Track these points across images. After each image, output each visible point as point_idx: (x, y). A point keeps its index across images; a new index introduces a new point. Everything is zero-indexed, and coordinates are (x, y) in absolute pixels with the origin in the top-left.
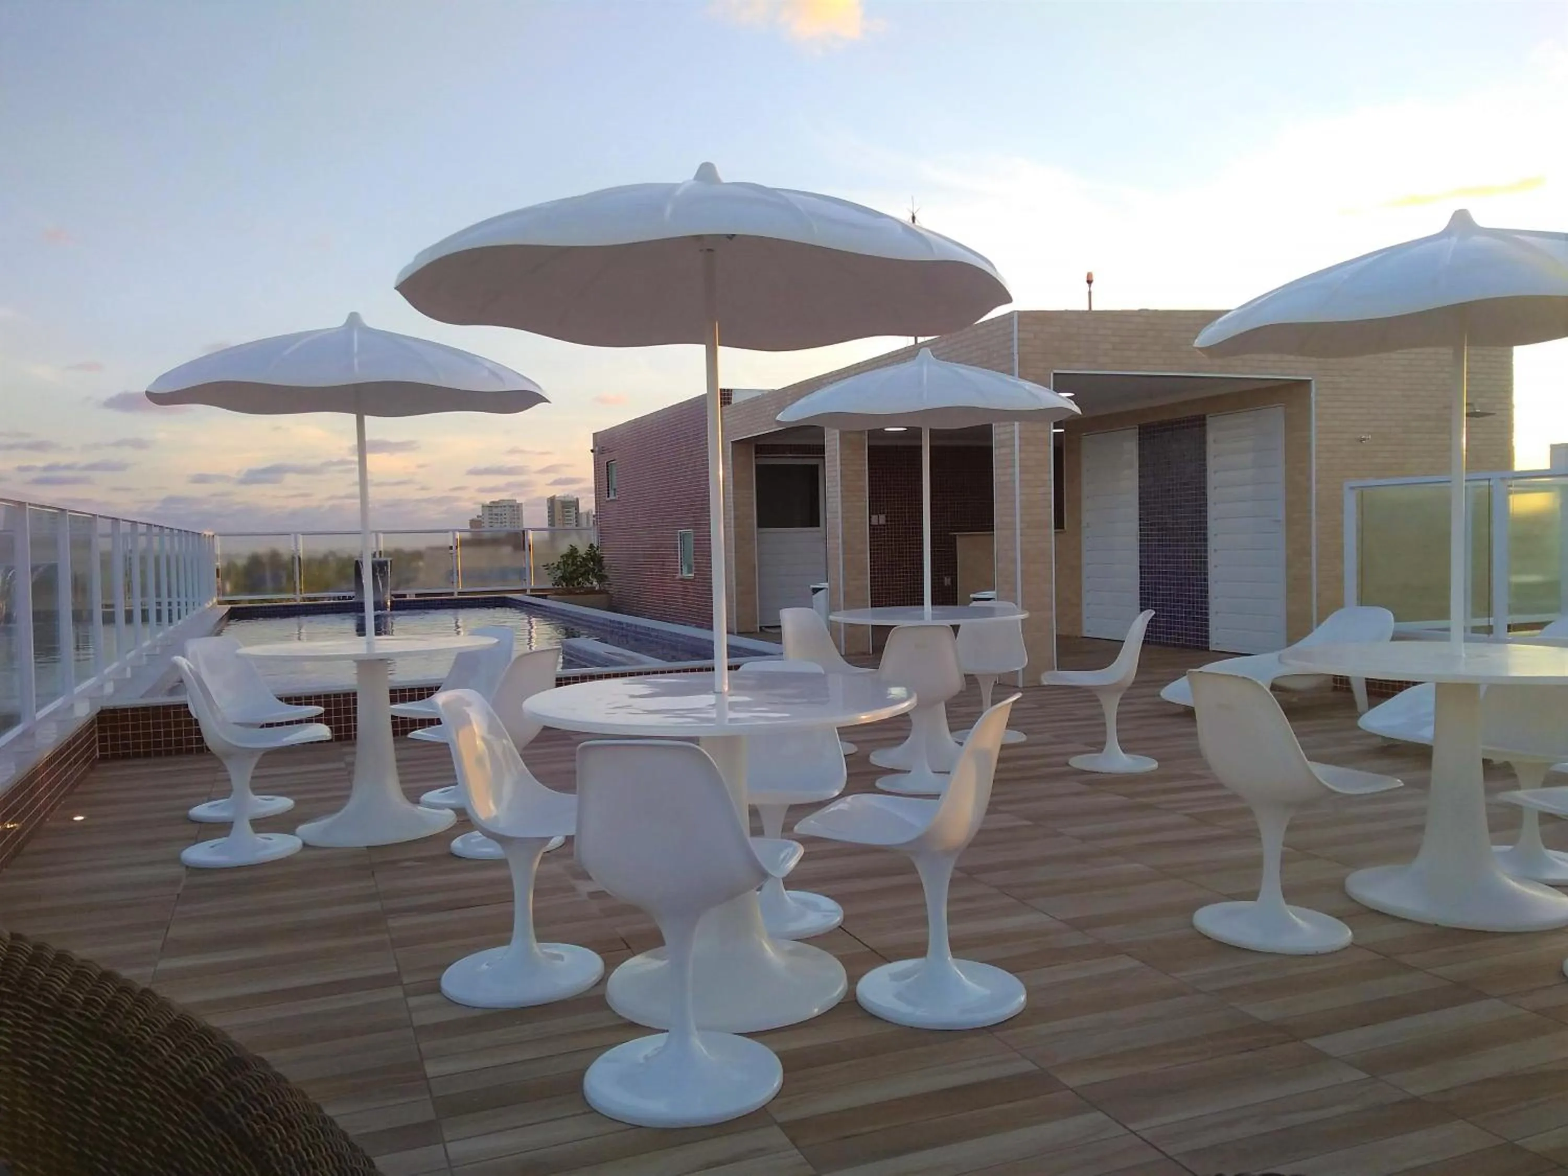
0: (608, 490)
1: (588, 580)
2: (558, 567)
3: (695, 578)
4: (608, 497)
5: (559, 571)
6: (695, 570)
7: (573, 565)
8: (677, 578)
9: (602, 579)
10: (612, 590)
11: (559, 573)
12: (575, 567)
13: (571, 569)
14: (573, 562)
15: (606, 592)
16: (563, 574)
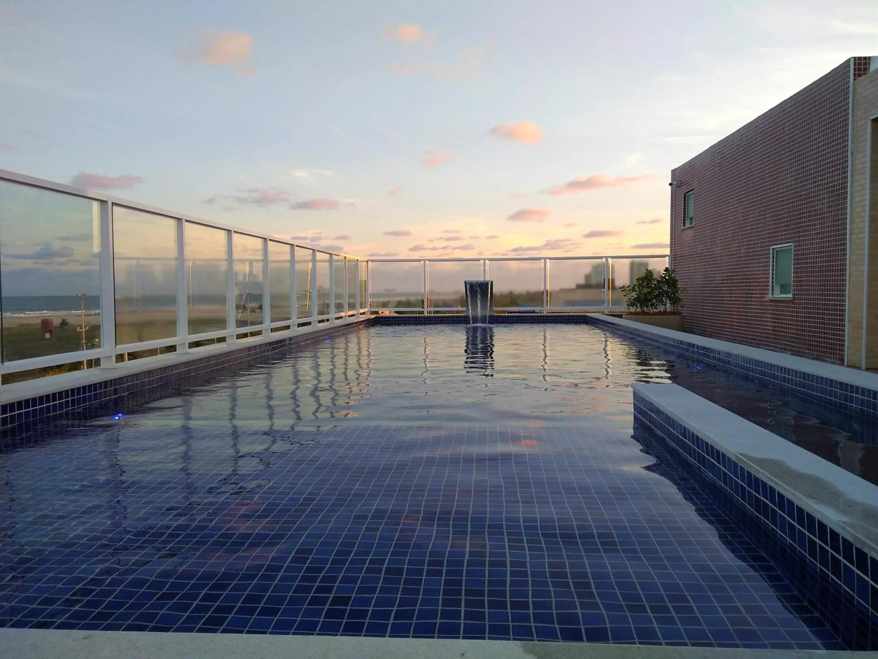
0: (684, 220)
1: (662, 302)
2: (634, 290)
3: (794, 298)
4: (684, 226)
5: (634, 293)
6: (794, 290)
7: (647, 288)
8: (766, 299)
9: (675, 301)
10: (685, 312)
11: (634, 295)
12: (649, 290)
13: (645, 290)
14: (648, 284)
15: (680, 314)
16: (638, 295)
